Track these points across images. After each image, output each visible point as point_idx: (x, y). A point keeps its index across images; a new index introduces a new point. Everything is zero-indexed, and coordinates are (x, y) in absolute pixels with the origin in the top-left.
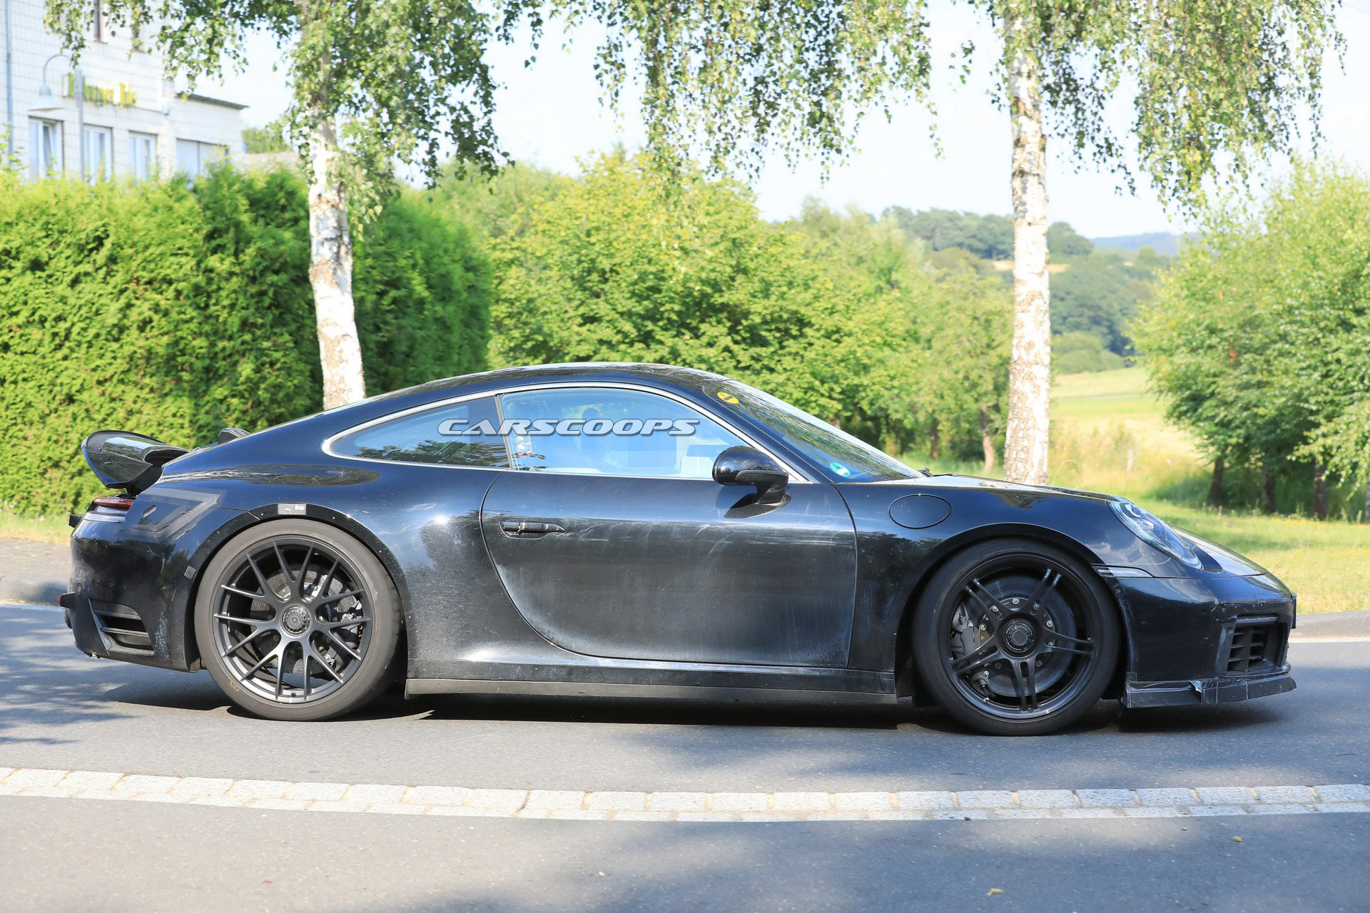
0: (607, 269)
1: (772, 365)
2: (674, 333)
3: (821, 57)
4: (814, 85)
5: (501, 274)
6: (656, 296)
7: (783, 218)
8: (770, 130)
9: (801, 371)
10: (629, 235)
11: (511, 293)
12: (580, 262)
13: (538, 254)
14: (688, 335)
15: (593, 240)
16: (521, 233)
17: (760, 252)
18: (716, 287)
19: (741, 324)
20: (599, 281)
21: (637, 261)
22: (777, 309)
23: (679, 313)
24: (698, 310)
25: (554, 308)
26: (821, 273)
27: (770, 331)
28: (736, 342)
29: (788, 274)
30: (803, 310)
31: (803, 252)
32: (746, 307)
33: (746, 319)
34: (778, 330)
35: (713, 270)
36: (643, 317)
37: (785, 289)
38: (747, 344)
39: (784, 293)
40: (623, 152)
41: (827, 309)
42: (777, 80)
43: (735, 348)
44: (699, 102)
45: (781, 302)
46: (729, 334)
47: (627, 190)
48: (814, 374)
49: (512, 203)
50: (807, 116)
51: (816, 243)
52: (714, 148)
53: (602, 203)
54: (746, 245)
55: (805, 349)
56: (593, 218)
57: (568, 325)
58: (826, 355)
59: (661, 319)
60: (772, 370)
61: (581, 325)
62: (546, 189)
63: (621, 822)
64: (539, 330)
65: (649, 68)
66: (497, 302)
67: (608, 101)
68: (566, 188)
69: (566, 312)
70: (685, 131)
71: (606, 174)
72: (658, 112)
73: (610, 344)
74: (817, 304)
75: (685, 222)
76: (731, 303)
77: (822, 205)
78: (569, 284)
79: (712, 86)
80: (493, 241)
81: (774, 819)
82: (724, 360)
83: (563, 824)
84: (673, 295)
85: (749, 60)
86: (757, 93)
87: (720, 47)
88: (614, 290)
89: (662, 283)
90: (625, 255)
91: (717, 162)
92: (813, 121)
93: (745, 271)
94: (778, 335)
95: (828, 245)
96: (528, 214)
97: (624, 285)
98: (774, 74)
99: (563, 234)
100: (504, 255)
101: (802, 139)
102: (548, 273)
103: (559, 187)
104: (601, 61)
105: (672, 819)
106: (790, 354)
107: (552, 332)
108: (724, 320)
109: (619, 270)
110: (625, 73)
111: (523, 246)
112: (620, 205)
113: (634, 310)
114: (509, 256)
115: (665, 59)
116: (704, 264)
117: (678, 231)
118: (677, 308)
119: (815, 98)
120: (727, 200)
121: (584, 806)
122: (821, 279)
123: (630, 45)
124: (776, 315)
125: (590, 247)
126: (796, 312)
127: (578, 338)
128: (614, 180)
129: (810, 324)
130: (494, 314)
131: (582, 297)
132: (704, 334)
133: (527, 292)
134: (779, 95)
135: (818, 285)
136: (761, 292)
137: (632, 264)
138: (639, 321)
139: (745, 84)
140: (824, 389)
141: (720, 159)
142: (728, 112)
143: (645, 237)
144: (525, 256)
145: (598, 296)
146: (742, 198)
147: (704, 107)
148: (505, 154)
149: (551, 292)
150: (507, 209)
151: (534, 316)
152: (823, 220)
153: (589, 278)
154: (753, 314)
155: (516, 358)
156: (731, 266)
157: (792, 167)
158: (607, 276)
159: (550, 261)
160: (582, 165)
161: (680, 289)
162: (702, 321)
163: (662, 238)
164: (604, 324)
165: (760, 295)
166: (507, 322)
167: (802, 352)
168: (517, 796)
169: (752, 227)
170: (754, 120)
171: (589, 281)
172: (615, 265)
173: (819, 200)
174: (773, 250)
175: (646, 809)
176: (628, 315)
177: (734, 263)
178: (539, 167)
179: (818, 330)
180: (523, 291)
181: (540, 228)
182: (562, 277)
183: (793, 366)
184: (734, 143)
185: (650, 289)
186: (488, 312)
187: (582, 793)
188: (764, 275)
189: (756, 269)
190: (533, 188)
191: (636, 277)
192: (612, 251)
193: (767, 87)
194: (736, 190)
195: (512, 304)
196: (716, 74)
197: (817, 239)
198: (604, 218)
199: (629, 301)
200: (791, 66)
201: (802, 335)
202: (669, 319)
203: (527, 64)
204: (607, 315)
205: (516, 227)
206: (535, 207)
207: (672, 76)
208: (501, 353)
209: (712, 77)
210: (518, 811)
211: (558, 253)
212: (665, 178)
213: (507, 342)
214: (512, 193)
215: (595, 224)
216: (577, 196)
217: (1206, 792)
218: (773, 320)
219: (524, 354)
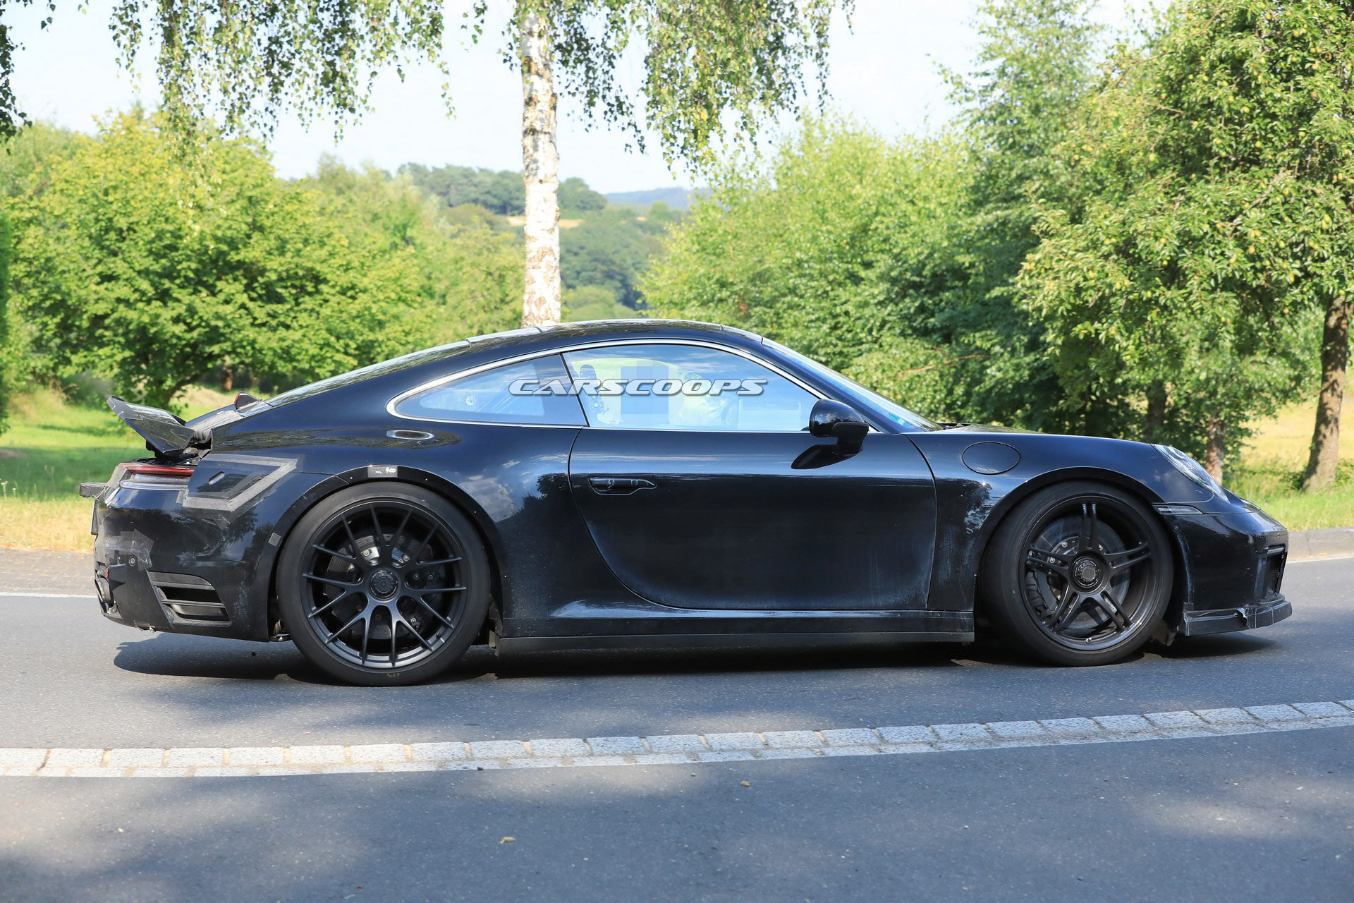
0: (125, 228)
1: (288, 322)
2: (191, 290)
3: (335, 18)
4: (328, 45)
5: (20, 233)
6: (173, 254)
7: (300, 175)
8: (283, 90)
9: (317, 327)
10: (146, 193)
11: (29, 253)
12: (97, 220)
13: (56, 213)
14: (204, 293)
15: (110, 198)
16: (39, 192)
17: (276, 209)
18: (233, 245)
19: (257, 281)
20: (117, 240)
21: (154, 219)
22: (293, 266)
23: (196, 271)
24: (215, 268)
25: (72, 266)
26: (336, 230)
27: (286, 287)
28: (252, 299)
29: (303, 231)
30: (318, 267)
31: (318, 209)
32: (262, 264)
33: (262, 276)
34: (293, 286)
35: (230, 228)
36: (161, 276)
37: (300, 246)
38: (263, 301)
39: (299, 251)
40: (141, 111)
41: (342, 265)
42: (291, 40)
43: (251, 305)
44: (214, 62)
45: (296, 260)
46: (245, 291)
47: (144, 149)
48: (329, 331)
49: (30, 162)
50: (321, 76)
51: (332, 200)
52: (229, 108)
53: (119, 162)
54: (262, 203)
55: (321, 305)
56: (111, 177)
57: (86, 284)
58: (341, 312)
59: (178, 277)
60: (288, 327)
61: (98, 284)
62: (65, 148)
63: (140, 779)
64: (58, 289)
65: (165, 29)
66: (15, 261)
67: (124, 61)
68: (84, 147)
69: (84, 270)
70: (200, 91)
71: (123, 132)
72: (173, 72)
73: (127, 303)
74: (332, 261)
75: (200, 181)
76: (247, 260)
77: (338, 162)
78: (87, 243)
79: (227, 47)
80: (11, 201)
81: (290, 773)
82: (241, 317)
83: (82, 781)
84: (189, 253)
85: (264, 20)
86: (271, 53)
87: (235, 7)
88: (132, 249)
89: (179, 241)
90: (142, 213)
91: (232, 121)
92: (327, 81)
93: (261, 229)
94: (294, 291)
95: (344, 201)
96: (47, 173)
97: (141, 243)
98: (289, 34)
99: (81, 192)
100: (22, 214)
101: (314, 98)
102: (66, 232)
103: (78, 146)
104: (117, 22)
105: (190, 775)
106: (306, 310)
107: (70, 290)
108: (240, 277)
109: (136, 228)
110: (141, 33)
111: (42, 205)
112: (138, 164)
113: (151, 268)
114: (27, 215)
115: (181, 19)
116: (220, 222)
117: (192, 189)
118: (193, 266)
119: (329, 58)
120: (243, 159)
121: (103, 764)
122: (337, 236)
123: (146, 6)
124: (291, 272)
125: (108, 206)
126: (312, 269)
127: (96, 297)
128: (131, 139)
129: (325, 281)
130: (13, 273)
131: (99, 256)
132: (221, 291)
133: (45, 251)
134: (293, 55)
135: (333, 243)
136: (277, 249)
137: (149, 223)
138: (156, 279)
139: (259, 44)
140: (339, 345)
141: (236, 119)
142: (243, 72)
143: (161, 195)
144: (43, 215)
145: (115, 254)
146: (258, 156)
147: (219, 67)
148: (23, 115)
149: (69, 251)
150: (25, 168)
151: (53, 275)
152: (339, 177)
153: (106, 237)
154: (269, 271)
155: (35, 317)
156: (247, 223)
157: (305, 127)
158: (124, 235)
159: (68, 220)
160: (99, 124)
161: (197, 247)
162: (219, 279)
163: (178, 197)
164: (121, 282)
165: (276, 253)
166: (25, 281)
167: (317, 309)
168: (37, 755)
169: (268, 185)
170: (268, 80)
171: (107, 240)
172: (132, 223)
173: (335, 157)
174: (289, 208)
175: (164, 765)
176: (145, 273)
177: (250, 220)
178: (58, 126)
179: (333, 287)
180: (41, 250)
181: (58, 188)
182: (80, 236)
183: (308, 322)
184: (249, 103)
185: (166, 248)
186: (7, 272)
187: (101, 751)
188: (280, 232)
189: (271, 227)
190: (52, 148)
191: (153, 235)
192: (129, 210)
193: (281, 47)
194: (253, 148)
195: (31, 263)
196: (231, 34)
197: (333, 196)
198: (121, 177)
199: (147, 260)
200: (305, 27)
201: (318, 292)
202: (186, 277)
203: (43, 25)
204: (124, 273)
205: (34, 186)
206: (54, 166)
207: (187, 36)
208: (19, 312)
209: (227, 37)
210: (38, 769)
211: (76, 212)
212: (180, 138)
213: (26, 301)
214: (31, 152)
215: (113, 183)
216: (95, 155)
217: (715, 738)
218: (289, 277)
219: (43, 313)
